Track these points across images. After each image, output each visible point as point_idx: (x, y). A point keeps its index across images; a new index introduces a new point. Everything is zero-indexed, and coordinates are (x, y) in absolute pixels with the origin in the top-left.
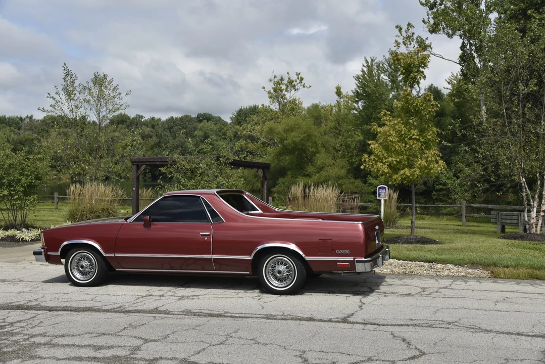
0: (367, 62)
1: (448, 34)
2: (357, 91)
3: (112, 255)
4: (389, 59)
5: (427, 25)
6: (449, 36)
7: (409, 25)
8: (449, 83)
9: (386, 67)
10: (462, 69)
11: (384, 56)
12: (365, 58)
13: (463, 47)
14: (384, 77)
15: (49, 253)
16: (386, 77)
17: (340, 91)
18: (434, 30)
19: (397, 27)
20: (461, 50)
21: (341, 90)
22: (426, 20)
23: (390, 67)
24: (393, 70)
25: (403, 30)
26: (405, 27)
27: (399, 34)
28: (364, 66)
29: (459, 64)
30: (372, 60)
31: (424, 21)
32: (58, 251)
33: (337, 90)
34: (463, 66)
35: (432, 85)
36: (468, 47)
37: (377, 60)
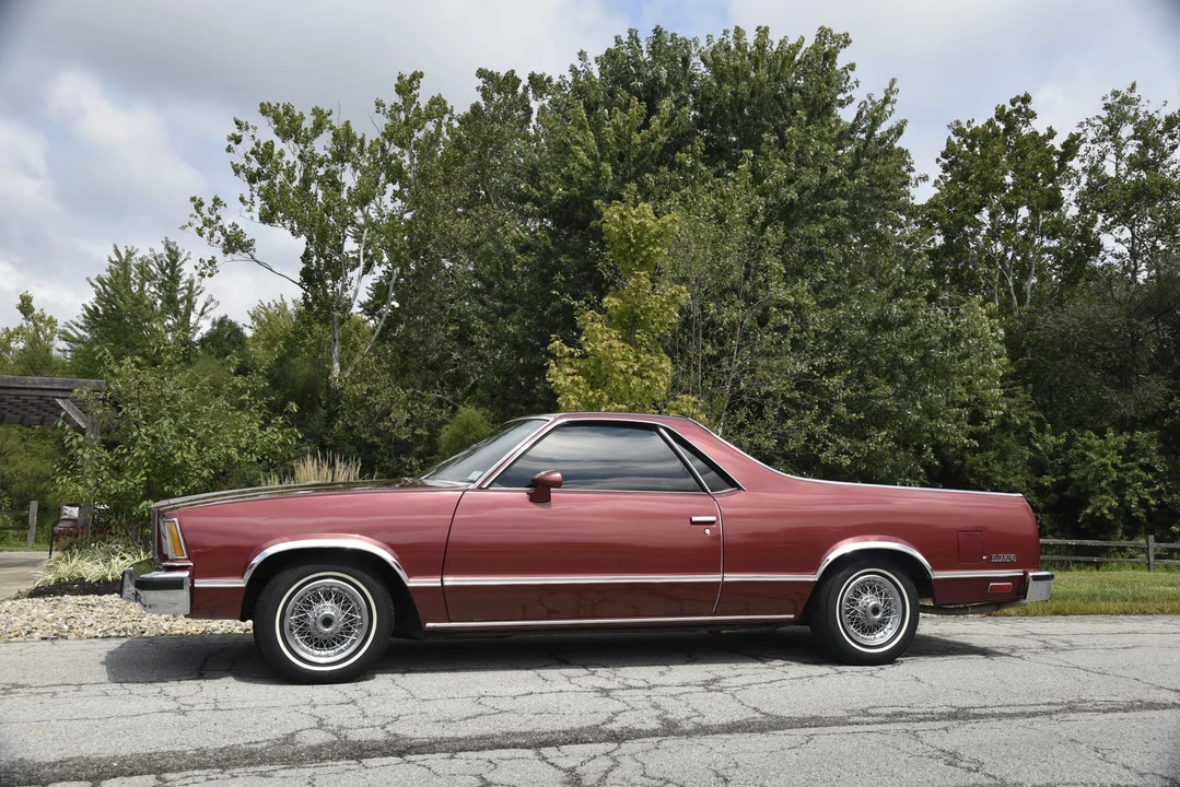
0: (118, 253)
1: (292, 229)
2: (96, 308)
3: (434, 582)
4: (161, 256)
5: (247, 207)
6: (293, 234)
7: (217, 201)
8: (253, 318)
9: (155, 271)
10: (304, 295)
11: (151, 250)
12: (115, 247)
13: (306, 257)
14: (151, 289)
15: (200, 583)
16: (153, 289)
17: (29, 304)
18: (267, 218)
19: (193, 199)
20: (303, 261)
21: (32, 304)
22: (247, 199)
23: (164, 272)
24: (168, 277)
25: (204, 210)
26: (209, 203)
27: (196, 214)
28: (112, 262)
29: (299, 284)
30: (130, 254)
31: (242, 199)
32: (242, 576)
33: (23, 302)
34: (307, 290)
35: (226, 316)
36: (315, 258)
37: (138, 255)
